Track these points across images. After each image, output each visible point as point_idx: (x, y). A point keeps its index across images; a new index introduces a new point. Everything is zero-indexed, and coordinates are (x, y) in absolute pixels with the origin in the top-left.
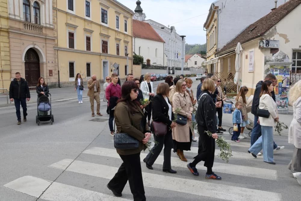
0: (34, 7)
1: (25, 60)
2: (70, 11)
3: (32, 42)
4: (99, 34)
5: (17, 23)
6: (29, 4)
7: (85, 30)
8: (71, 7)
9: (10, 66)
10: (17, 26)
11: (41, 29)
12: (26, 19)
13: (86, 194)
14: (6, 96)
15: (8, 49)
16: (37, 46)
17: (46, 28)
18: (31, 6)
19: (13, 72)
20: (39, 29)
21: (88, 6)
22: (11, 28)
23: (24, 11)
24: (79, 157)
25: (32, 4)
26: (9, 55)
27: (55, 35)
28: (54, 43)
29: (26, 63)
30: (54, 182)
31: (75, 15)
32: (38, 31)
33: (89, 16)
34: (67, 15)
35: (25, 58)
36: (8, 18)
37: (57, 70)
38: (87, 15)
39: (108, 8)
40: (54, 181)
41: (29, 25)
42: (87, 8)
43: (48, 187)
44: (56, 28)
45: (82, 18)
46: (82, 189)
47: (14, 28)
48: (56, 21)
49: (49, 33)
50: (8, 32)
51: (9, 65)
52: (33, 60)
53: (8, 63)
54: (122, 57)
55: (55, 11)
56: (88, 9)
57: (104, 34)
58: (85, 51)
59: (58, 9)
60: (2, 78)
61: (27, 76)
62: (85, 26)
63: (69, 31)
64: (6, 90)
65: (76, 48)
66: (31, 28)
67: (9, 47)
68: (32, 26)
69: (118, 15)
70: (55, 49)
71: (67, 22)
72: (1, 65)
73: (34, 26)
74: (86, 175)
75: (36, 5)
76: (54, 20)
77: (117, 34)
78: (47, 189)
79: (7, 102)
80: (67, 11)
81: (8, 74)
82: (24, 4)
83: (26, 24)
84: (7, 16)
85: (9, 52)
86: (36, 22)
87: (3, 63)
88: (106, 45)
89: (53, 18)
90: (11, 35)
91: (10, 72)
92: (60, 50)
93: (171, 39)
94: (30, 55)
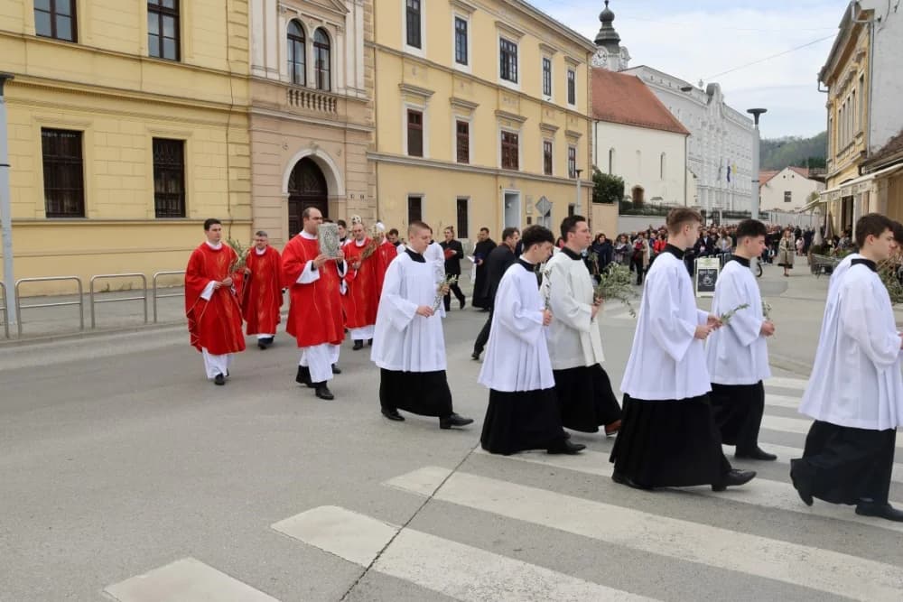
0: (317, 45)
1: (289, 192)
2: (412, 50)
3: (308, 141)
4: (492, 113)
5: (271, 89)
6: (299, 35)
7: (455, 103)
8: (414, 38)
9: (252, 207)
10: (271, 96)
11: (333, 104)
12: (295, 77)
13: (502, 569)
15: (245, 162)
16: (321, 149)
17: (346, 99)
18: (307, 42)
19: (258, 223)
20: (328, 103)
21: (461, 33)
22: (256, 103)
24: (465, 463)
25: (311, 34)
26: (246, 174)
27: (370, 118)
28: (368, 141)
29: (291, 199)
30: (405, 529)
31: (423, 59)
32: (325, 108)
33: (465, 63)
34: (403, 62)
35: (289, 187)
36: (249, 79)
38: (459, 58)
39: (519, 37)
40: (405, 526)
41: (303, 94)
42: (459, 39)
43: (391, 541)
44: (373, 100)
46: (487, 552)
47: (265, 105)
48: (372, 79)
49: (355, 115)
50: (248, 115)
51: (250, 205)
52: (310, 191)
53: (246, 199)
54: (560, 181)
55: (372, 51)
56: (463, 42)
57: (509, 114)
58: (454, 165)
59: (379, 45)
62: (453, 90)
63: (408, 105)
65: (427, 154)
66: (306, 102)
67: (250, 156)
68: (308, 95)
69: (548, 56)
70: (369, 157)
71: (402, 81)
72: (229, 205)
73: (314, 96)
74: (495, 516)
75: (322, 37)
76: (369, 77)
77: (545, 111)
80: (404, 50)
81: (246, 231)
82: (290, 36)
83: (294, 91)
84: (246, 73)
85: (249, 168)
86: (320, 86)
87: (234, 199)
88: (515, 145)
89: (365, 71)
90: (256, 124)
91: (251, 225)
92: (384, 161)
93: (708, 124)
94: (303, 178)
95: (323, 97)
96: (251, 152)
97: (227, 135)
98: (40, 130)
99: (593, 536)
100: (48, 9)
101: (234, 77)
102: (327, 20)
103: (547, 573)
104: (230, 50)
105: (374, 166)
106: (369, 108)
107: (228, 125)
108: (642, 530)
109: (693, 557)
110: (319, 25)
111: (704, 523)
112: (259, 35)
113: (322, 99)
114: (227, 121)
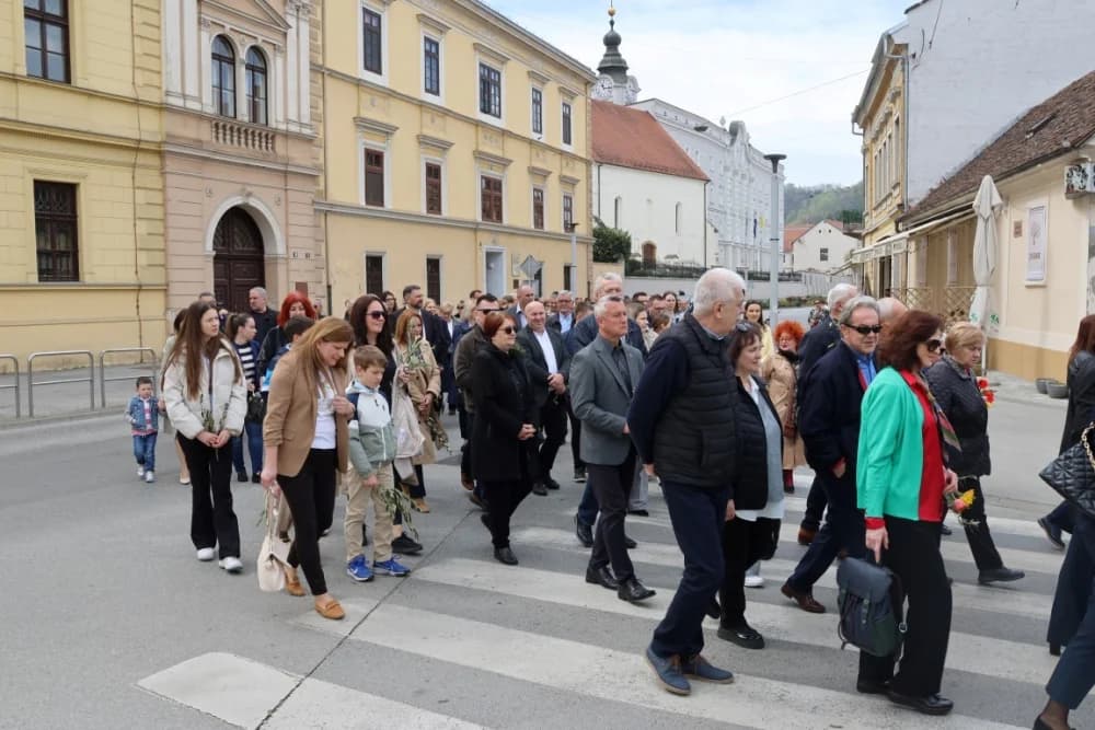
0: (250, 67)
1: (214, 249)
2: (370, 77)
3: (239, 187)
5: (193, 123)
6: (227, 54)
8: (373, 61)
9: (166, 269)
10: (191, 130)
11: (270, 141)
12: (222, 107)
13: (420, 727)
15: (158, 213)
16: (255, 197)
17: (287, 135)
18: (237, 59)
19: (174, 289)
20: (264, 140)
21: (432, 56)
22: (170, 138)
23: (216, 82)
25: (242, 54)
26: (162, 231)
27: (317, 159)
28: (316, 188)
29: (216, 258)
30: (307, 679)
31: (388, 89)
32: (260, 146)
33: (437, 93)
34: (358, 90)
35: (214, 243)
36: (162, 108)
37: (325, 284)
38: (428, 87)
39: (503, 63)
40: (308, 675)
41: (231, 129)
42: (428, 64)
43: (288, 696)
44: (321, 136)
45: (413, 99)
46: (405, 705)
47: (183, 141)
48: (320, 111)
49: (298, 155)
50: (160, 154)
51: (163, 266)
52: (241, 248)
53: (158, 258)
54: (552, 237)
55: (320, 76)
56: (434, 67)
57: (488, 155)
58: (422, 217)
59: (328, 70)
60: (138, 313)
62: (421, 127)
63: (365, 144)
64: (150, 354)
65: (390, 201)
66: (235, 139)
67: (163, 205)
69: (538, 86)
70: (317, 207)
71: (358, 113)
72: (136, 266)
73: (246, 131)
74: (420, 657)
75: (256, 58)
76: (317, 108)
78: (284, 704)
80: (360, 77)
81: (159, 298)
82: (215, 56)
83: (221, 124)
84: (157, 101)
85: (163, 220)
86: (255, 118)
87: (143, 258)
88: (498, 193)
89: (311, 100)
90: (172, 165)
91: (166, 290)
92: (335, 213)
93: (732, 169)
94: (233, 233)
95: (257, 132)
96: (165, 201)
97: (133, 178)
98: (32, 183)
100: (38, 45)
101: (142, 105)
102: (262, 37)
104: (138, 72)
105: (323, 219)
106: (317, 146)
107: (134, 166)
110: (252, 43)
112: (174, 53)
113: (256, 134)
114: (133, 161)
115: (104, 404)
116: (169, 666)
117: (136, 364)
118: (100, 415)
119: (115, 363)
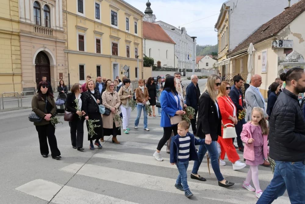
0: (44, 11)
2: (80, 14)
3: (42, 45)
4: (109, 36)
5: (28, 27)
6: (39, 7)
7: (95, 32)
8: (81, 9)
9: (21, 69)
10: (28, 29)
11: (51, 32)
12: (37, 22)
13: (97, 198)
14: (17, 99)
15: (19, 53)
16: (48, 49)
17: (56, 31)
18: (41, 9)
19: (23, 75)
20: (49, 32)
21: (98, 8)
22: (22, 31)
23: (35, 15)
24: (90, 160)
25: (43, 7)
26: (20, 58)
27: (65, 37)
28: (65, 46)
29: (36, 66)
31: (85, 17)
32: (48, 34)
33: (99, 19)
34: (77, 18)
35: (35, 62)
36: (19, 22)
37: (68, 73)
38: (97, 17)
39: (118, 10)
40: (65, 185)
41: (40, 29)
42: (96, 11)
43: (59, 191)
44: (66, 31)
45: (92, 20)
46: (93, 193)
47: (25, 32)
48: (66, 24)
49: (59, 36)
50: (19, 36)
52: (43, 63)
53: (19, 66)
54: (132, 60)
55: (65, 14)
56: (98, 11)
57: (114, 37)
58: (95, 54)
59: (68, 12)
60: (13, 82)
61: (37, 79)
62: (95, 28)
63: (79, 33)
64: (17, 94)
65: (86, 50)
66: (41, 31)
67: (20, 51)
68: (42, 29)
69: (128, 17)
70: (65, 51)
71: (77, 24)
72: (12, 68)
73: (44, 29)
74: (97, 179)
75: (47, 8)
76: (65, 23)
77: (127, 36)
79: (18, 105)
80: (77, 14)
81: (19, 77)
82: (34, 7)
83: (37, 27)
84: (17, 20)
85: (20, 55)
86: (47, 26)
87: (14, 66)
88: (116, 47)
89: (63, 20)
90: (22, 39)
91: (21, 75)
92: (69, 53)
93: (182, 41)
94: (41, 59)
96: (20, 49)
97: (11, 43)
99: (129, 184)
101: (14, 22)
102: (48, 2)
103: (112, 198)
104: (11, 11)
105: (67, 54)
106: (65, 34)
107: (11, 39)
108: (146, 181)
109: (162, 189)
110: (46, 4)
111: (167, 177)
112: (22, 6)
113: (47, 30)
114: (10, 37)
115: (3, 109)
116: (24, 184)
117: (13, 97)
118: (2, 112)
119: (7, 96)
